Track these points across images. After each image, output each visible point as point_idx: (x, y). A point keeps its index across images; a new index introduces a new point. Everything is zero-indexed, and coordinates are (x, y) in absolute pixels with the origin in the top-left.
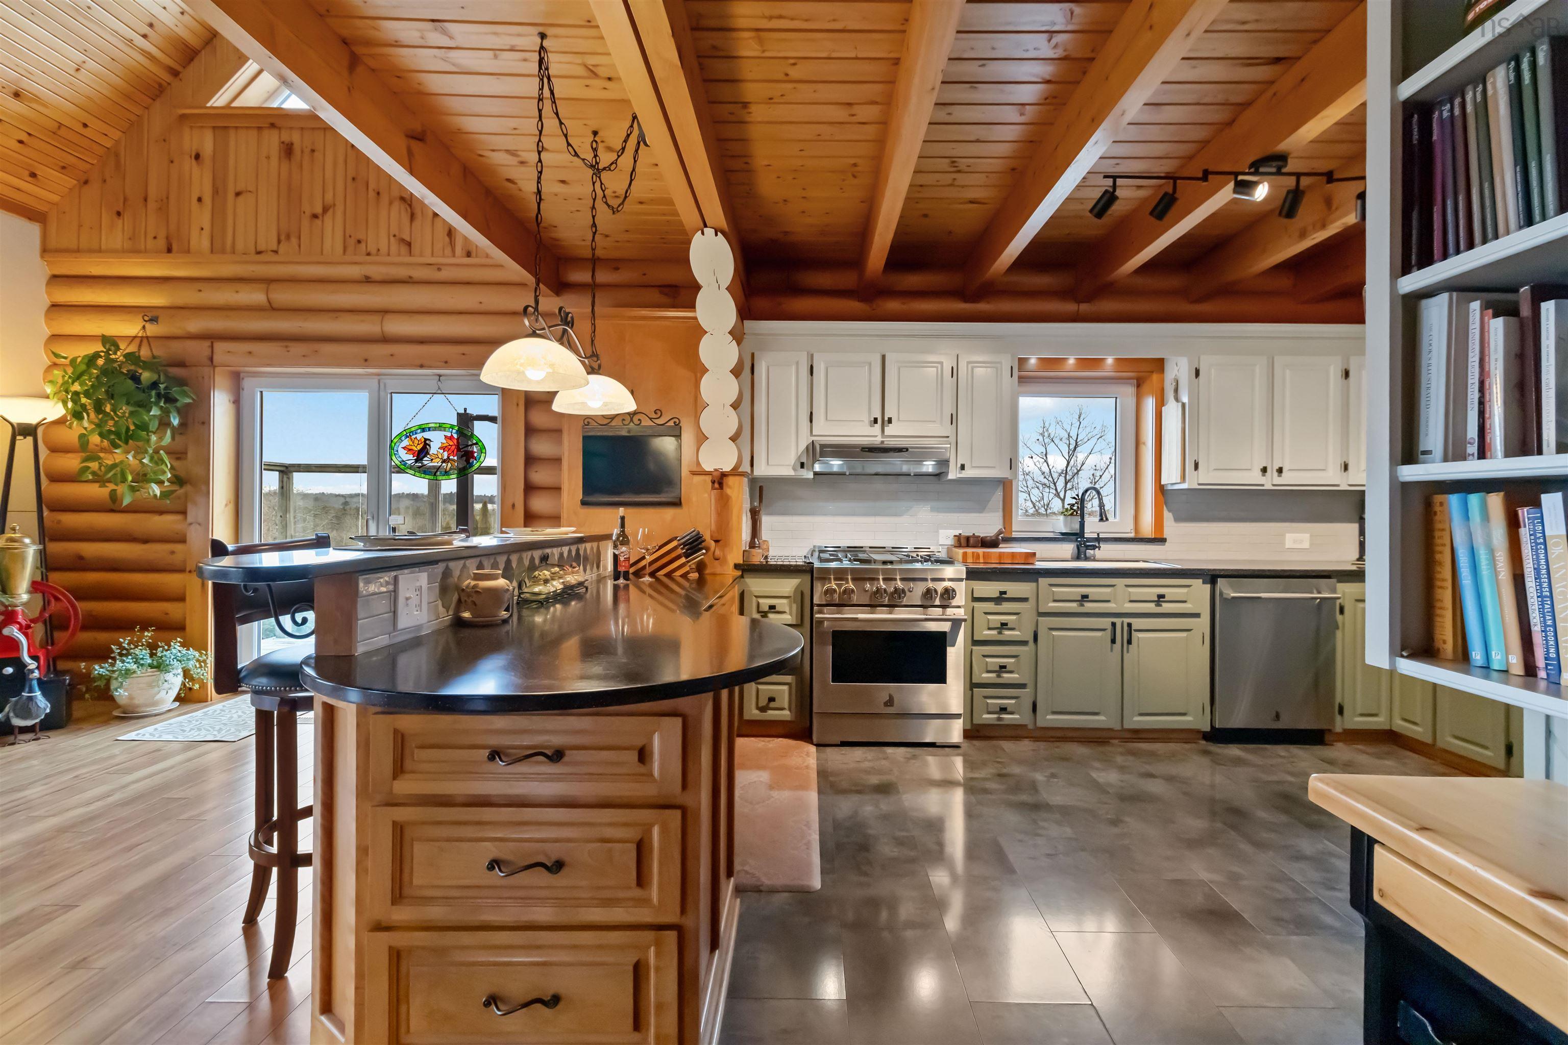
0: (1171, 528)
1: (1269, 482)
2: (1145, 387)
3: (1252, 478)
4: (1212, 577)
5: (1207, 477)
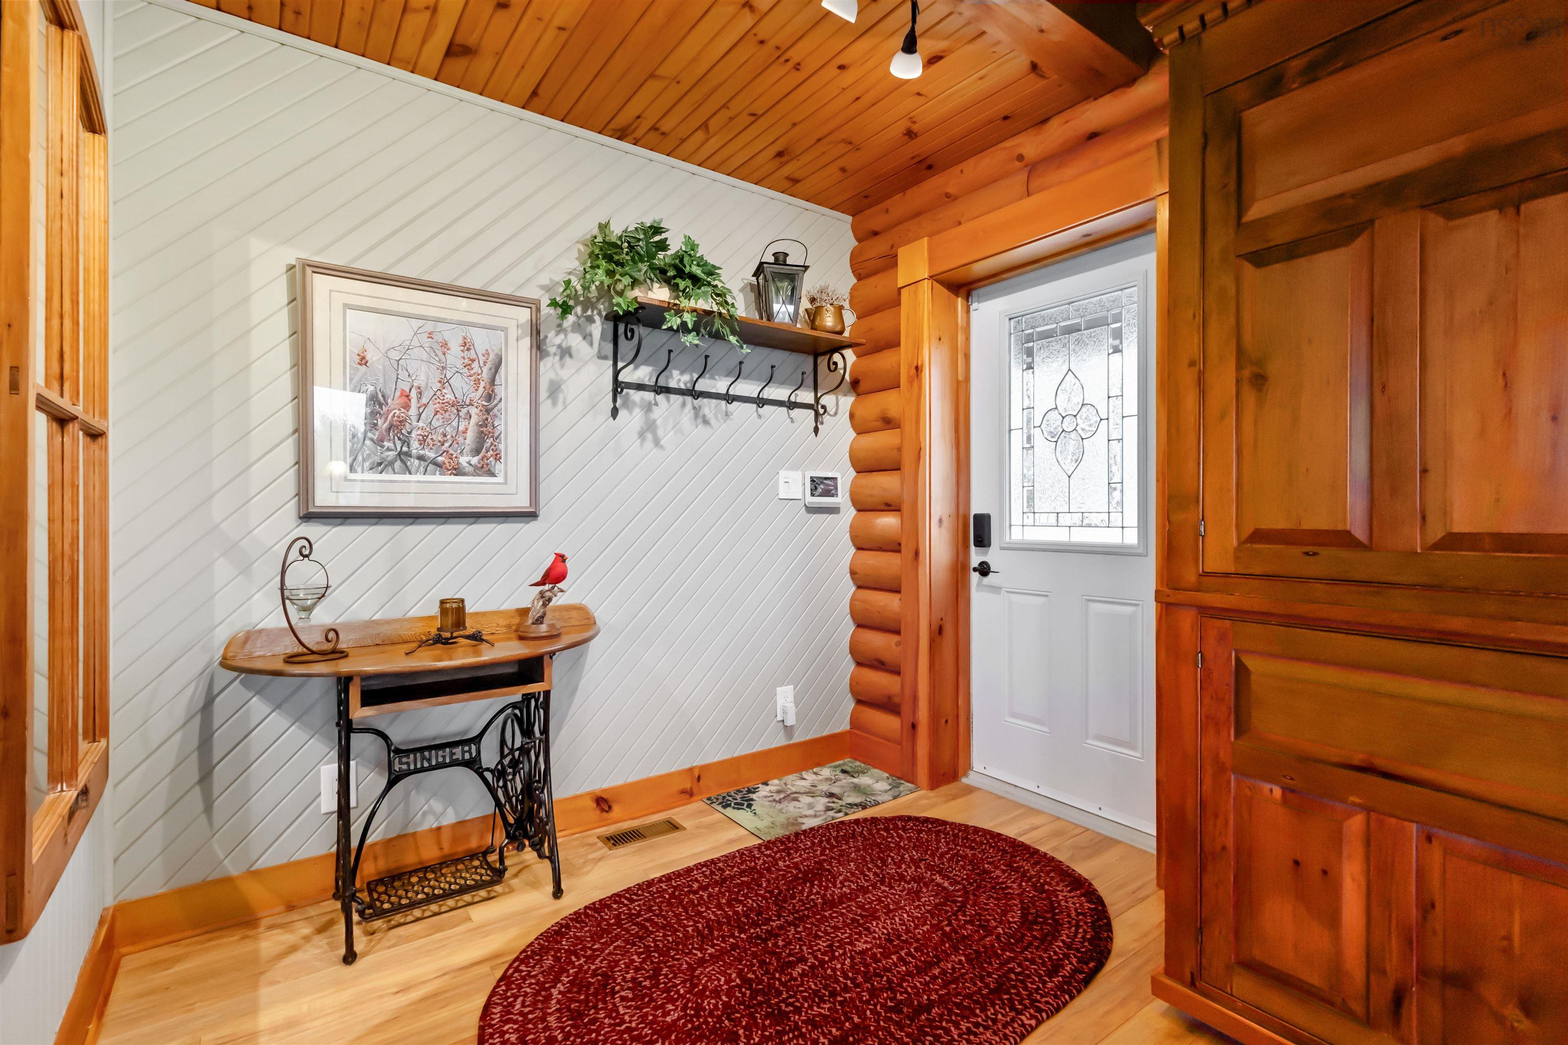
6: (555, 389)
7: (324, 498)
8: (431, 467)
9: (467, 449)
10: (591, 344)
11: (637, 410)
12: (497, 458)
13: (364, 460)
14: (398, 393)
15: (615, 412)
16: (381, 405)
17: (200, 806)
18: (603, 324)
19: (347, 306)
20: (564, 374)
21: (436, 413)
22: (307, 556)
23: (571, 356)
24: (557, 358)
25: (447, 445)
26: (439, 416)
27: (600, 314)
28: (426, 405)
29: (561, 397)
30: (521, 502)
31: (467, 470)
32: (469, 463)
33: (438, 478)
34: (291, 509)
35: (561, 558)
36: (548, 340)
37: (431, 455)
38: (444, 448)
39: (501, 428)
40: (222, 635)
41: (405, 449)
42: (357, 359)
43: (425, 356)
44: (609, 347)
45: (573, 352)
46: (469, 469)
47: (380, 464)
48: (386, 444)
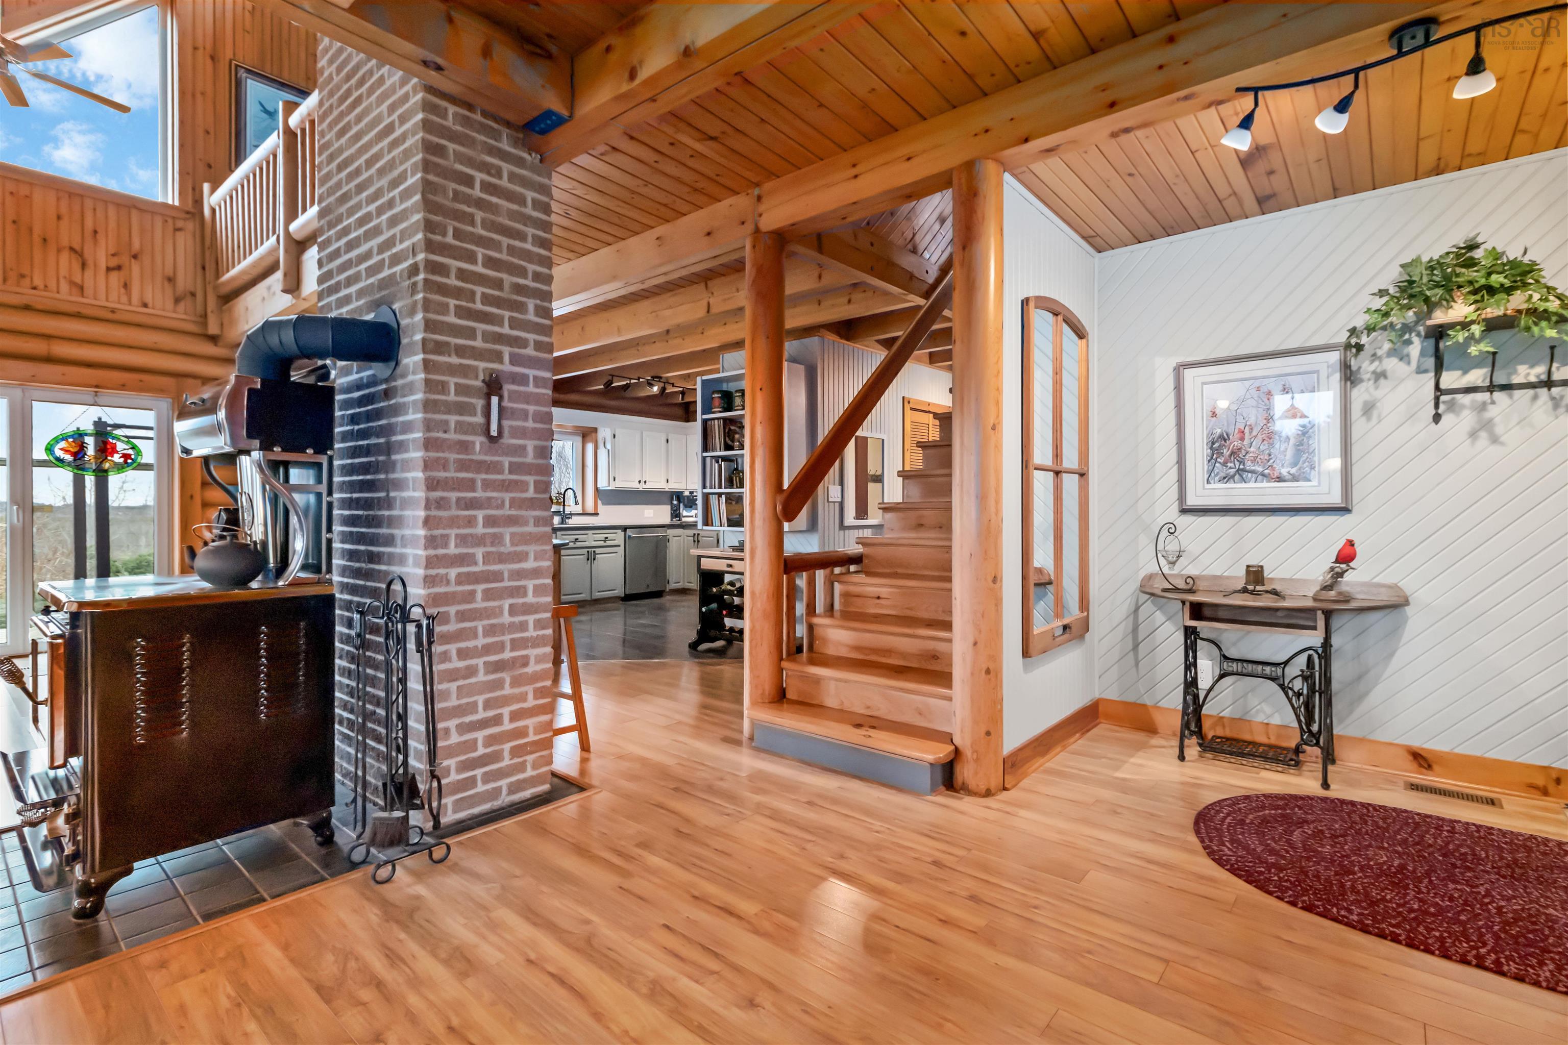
0: (602, 508)
1: (641, 487)
2: (588, 438)
3: (633, 485)
4: (625, 529)
5: (620, 484)
6: (1368, 409)
7: (1192, 501)
8: (1260, 477)
9: (1287, 463)
10: (1409, 363)
11: (1466, 413)
12: (1312, 468)
13: (1216, 476)
14: (1236, 431)
15: (1437, 418)
16: (1225, 440)
17: (1132, 662)
18: (1422, 342)
19: (1203, 383)
20: (1378, 394)
21: (1263, 440)
22: (1172, 533)
23: (1385, 377)
24: (1372, 382)
25: (1271, 461)
26: (1265, 442)
27: (1418, 335)
28: (1255, 437)
29: (1375, 413)
30: (1335, 499)
31: (1287, 478)
32: (1289, 473)
33: (1265, 484)
34: (1175, 507)
35: (1351, 543)
36: (1362, 370)
37: (1260, 469)
38: (1269, 464)
39: (1316, 445)
40: (1142, 574)
41: (1241, 467)
42: (1210, 414)
43: (1254, 404)
44: (1430, 362)
45: (1389, 374)
46: (1288, 477)
47: (1225, 478)
48: (1229, 465)
